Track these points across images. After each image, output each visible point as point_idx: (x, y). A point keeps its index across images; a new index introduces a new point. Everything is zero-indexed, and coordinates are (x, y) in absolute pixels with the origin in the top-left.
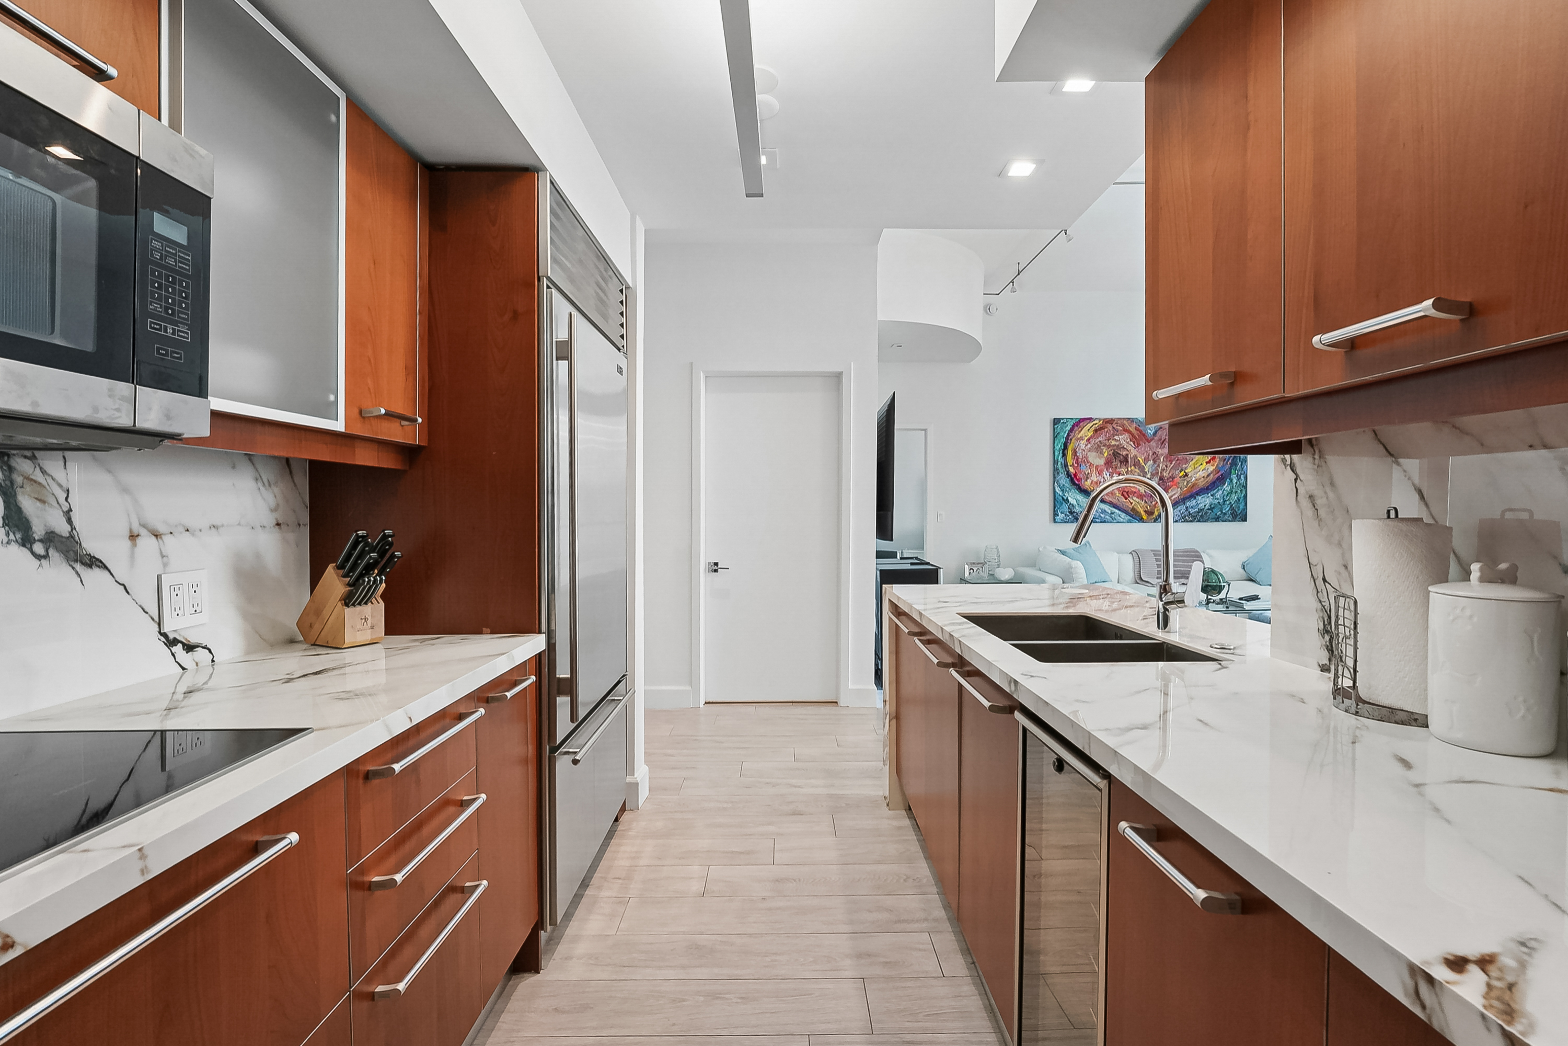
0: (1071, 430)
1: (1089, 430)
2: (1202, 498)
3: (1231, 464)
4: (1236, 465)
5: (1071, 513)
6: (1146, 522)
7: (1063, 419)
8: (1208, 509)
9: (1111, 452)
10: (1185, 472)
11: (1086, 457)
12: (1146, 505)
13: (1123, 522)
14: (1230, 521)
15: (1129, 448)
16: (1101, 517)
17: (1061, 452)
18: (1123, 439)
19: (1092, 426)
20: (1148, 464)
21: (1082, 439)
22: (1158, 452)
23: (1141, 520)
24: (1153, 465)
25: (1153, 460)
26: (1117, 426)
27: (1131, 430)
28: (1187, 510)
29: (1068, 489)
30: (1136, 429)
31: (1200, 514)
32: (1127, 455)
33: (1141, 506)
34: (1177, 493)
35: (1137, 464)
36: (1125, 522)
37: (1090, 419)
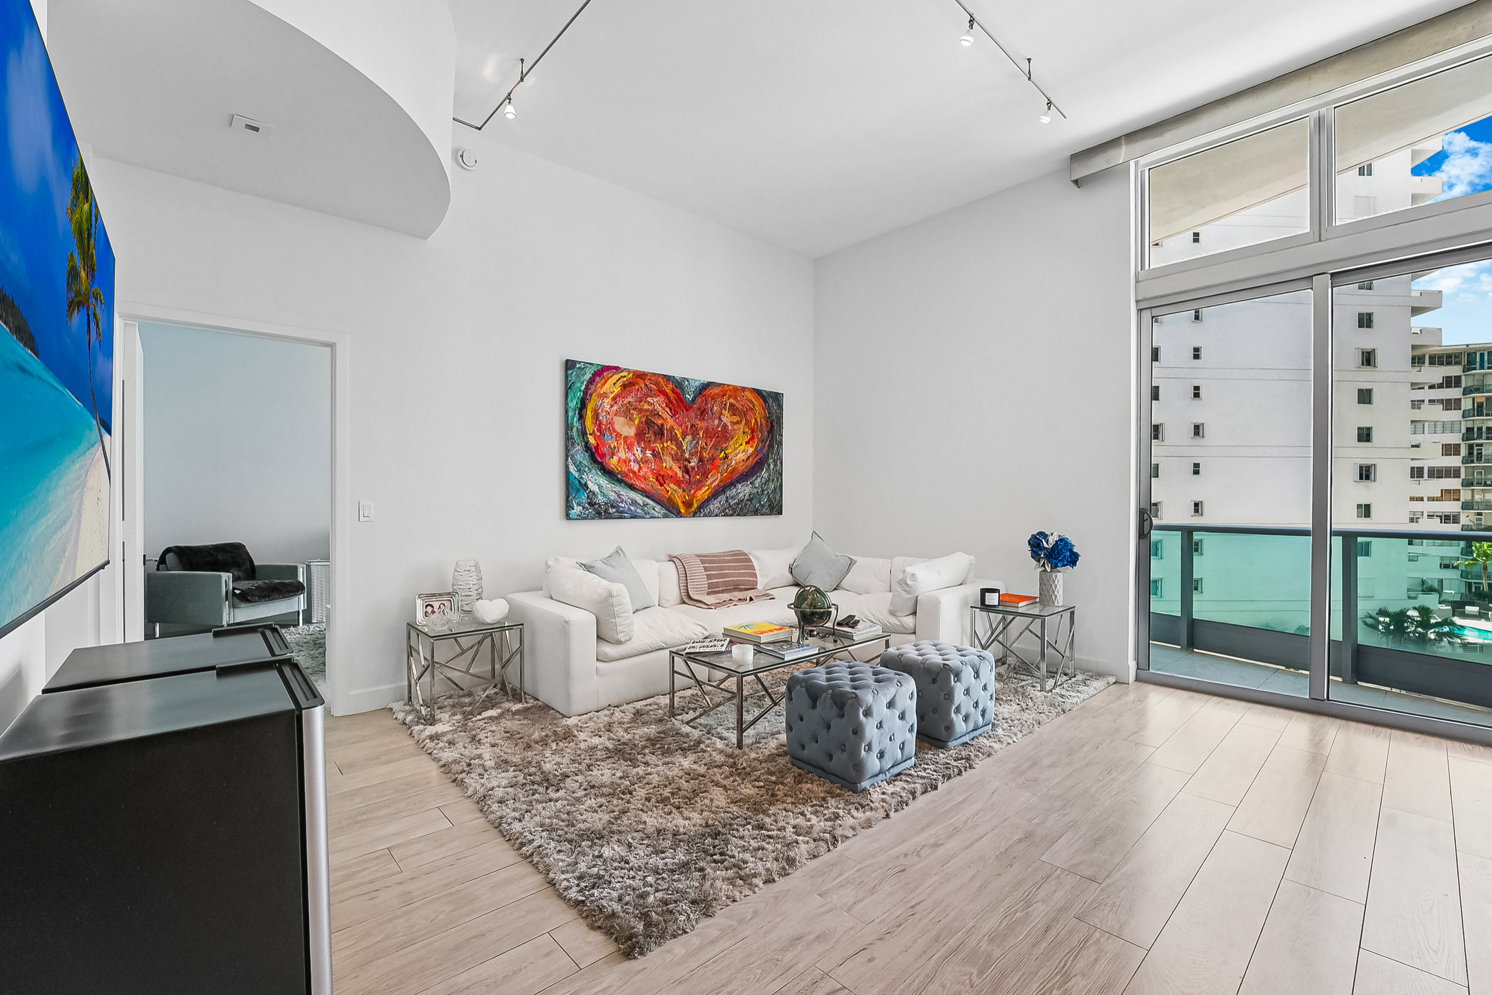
0: (591, 381)
1: (614, 384)
2: (742, 486)
3: (768, 446)
4: (773, 448)
5: (591, 504)
6: (684, 517)
7: (580, 362)
8: (747, 500)
9: (644, 419)
10: (725, 453)
11: (611, 423)
12: (684, 494)
13: (658, 518)
14: (768, 515)
15: (665, 416)
16: (631, 510)
17: (577, 412)
18: (657, 403)
19: (620, 379)
20: (686, 440)
21: (605, 395)
22: (697, 424)
23: (679, 514)
24: (691, 442)
25: (692, 434)
26: (651, 383)
27: (667, 391)
28: (727, 501)
29: (587, 469)
30: (673, 391)
31: (740, 506)
32: (662, 425)
33: (679, 495)
34: (717, 479)
35: (673, 438)
36: (660, 518)
37: (617, 368)
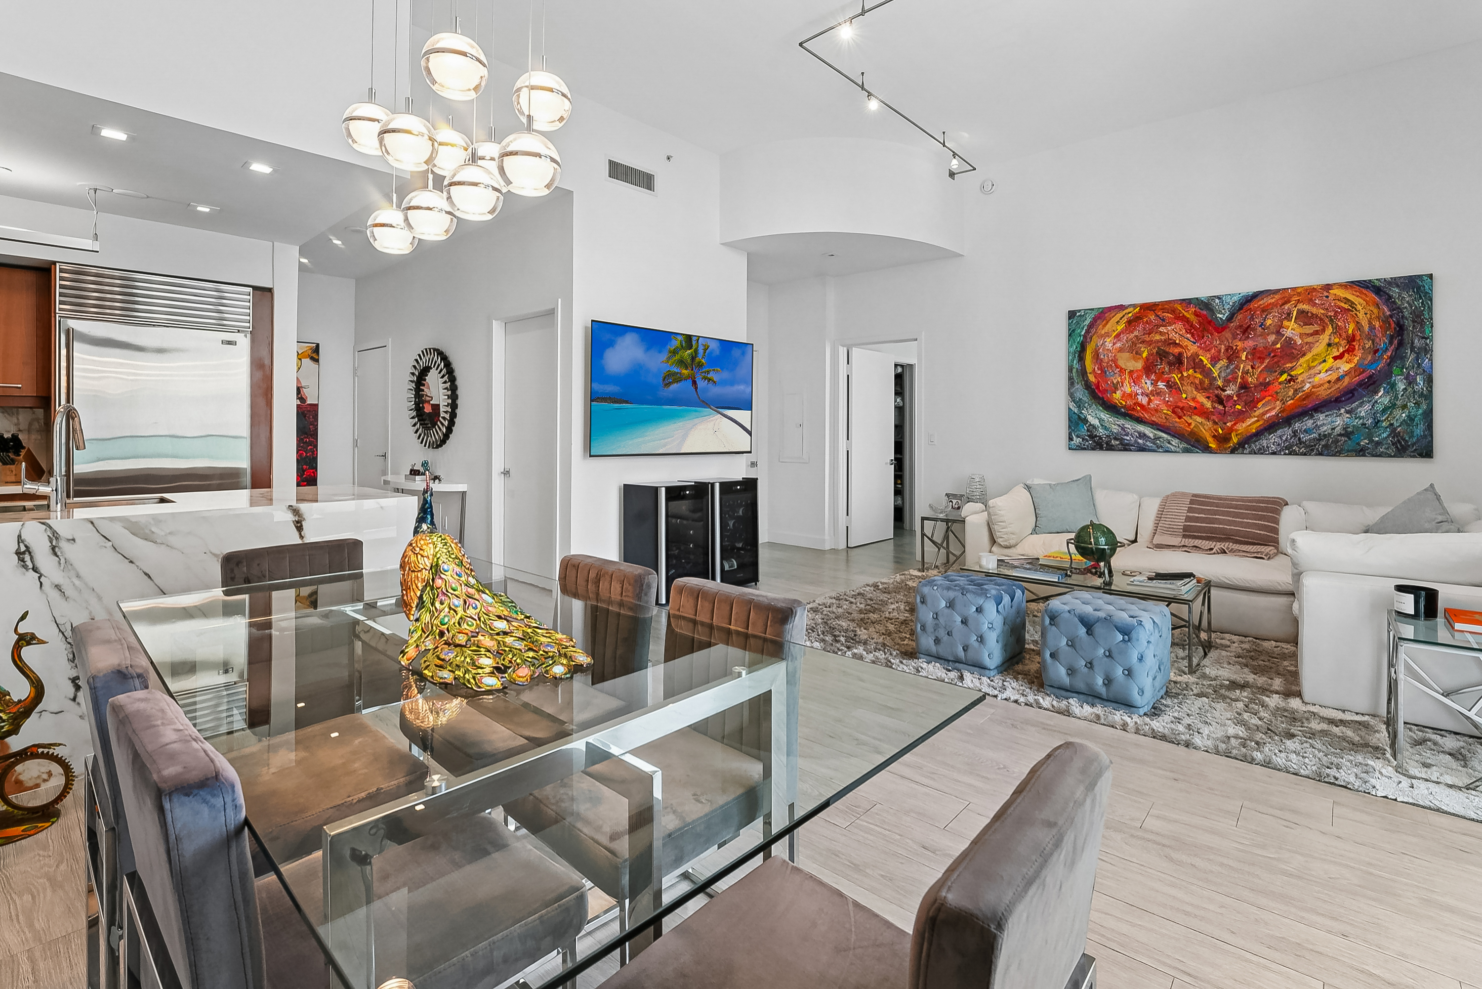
0: (1091, 326)
1: (1118, 322)
2: (1326, 416)
3: (1390, 357)
4: (1403, 358)
5: (1092, 437)
6: (1216, 453)
7: (1079, 311)
8: (1340, 435)
9: (1155, 351)
10: (1289, 375)
11: (1115, 361)
12: (1215, 427)
13: (1176, 452)
14: (1390, 456)
15: (1186, 343)
16: (1138, 443)
17: (1077, 355)
18: (1175, 331)
19: (1124, 316)
20: (1218, 366)
21: (1108, 335)
22: (1237, 346)
23: (1207, 449)
24: (1227, 367)
25: (1228, 359)
26: (1163, 312)
27: (1188, 316)
28: (1295, 436)
29: (1086, 404)
30: (1196, 314)
31: (1323, 443)
32: (1180, 354)
33: (1206, 428)
34: (1274, 408)
35: (1197, 365)
36: (1179, 452)
37: (1121, 308)
